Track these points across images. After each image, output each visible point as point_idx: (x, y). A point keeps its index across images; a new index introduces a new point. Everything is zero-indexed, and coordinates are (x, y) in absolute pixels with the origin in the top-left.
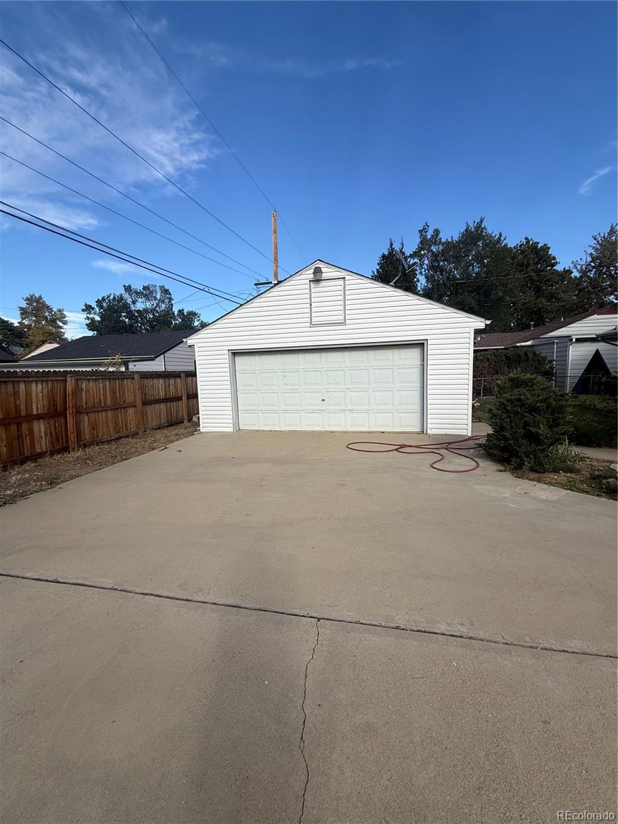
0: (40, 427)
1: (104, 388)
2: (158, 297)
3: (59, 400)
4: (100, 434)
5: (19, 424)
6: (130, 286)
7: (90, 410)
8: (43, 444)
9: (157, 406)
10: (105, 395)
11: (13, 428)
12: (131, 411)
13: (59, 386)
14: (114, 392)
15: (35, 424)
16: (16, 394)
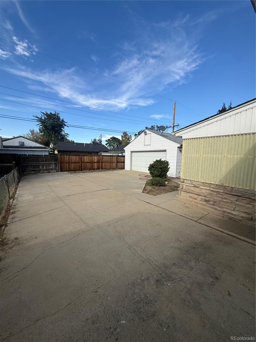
0: (96, 164)
1: (108, 158)
2: (156, 129)
3: (99, 160)
4: (106, 167)
5: (92, 163)
6: (147, 127)
7: (105, 162)
8: (96, 167)
9: (121, 163)
10: (108, 160)
11: (92, 164)
12: (114, 164)
13: (99, 157)
14: (110, 159)
15: (95, 163)
16: (93, 158)
